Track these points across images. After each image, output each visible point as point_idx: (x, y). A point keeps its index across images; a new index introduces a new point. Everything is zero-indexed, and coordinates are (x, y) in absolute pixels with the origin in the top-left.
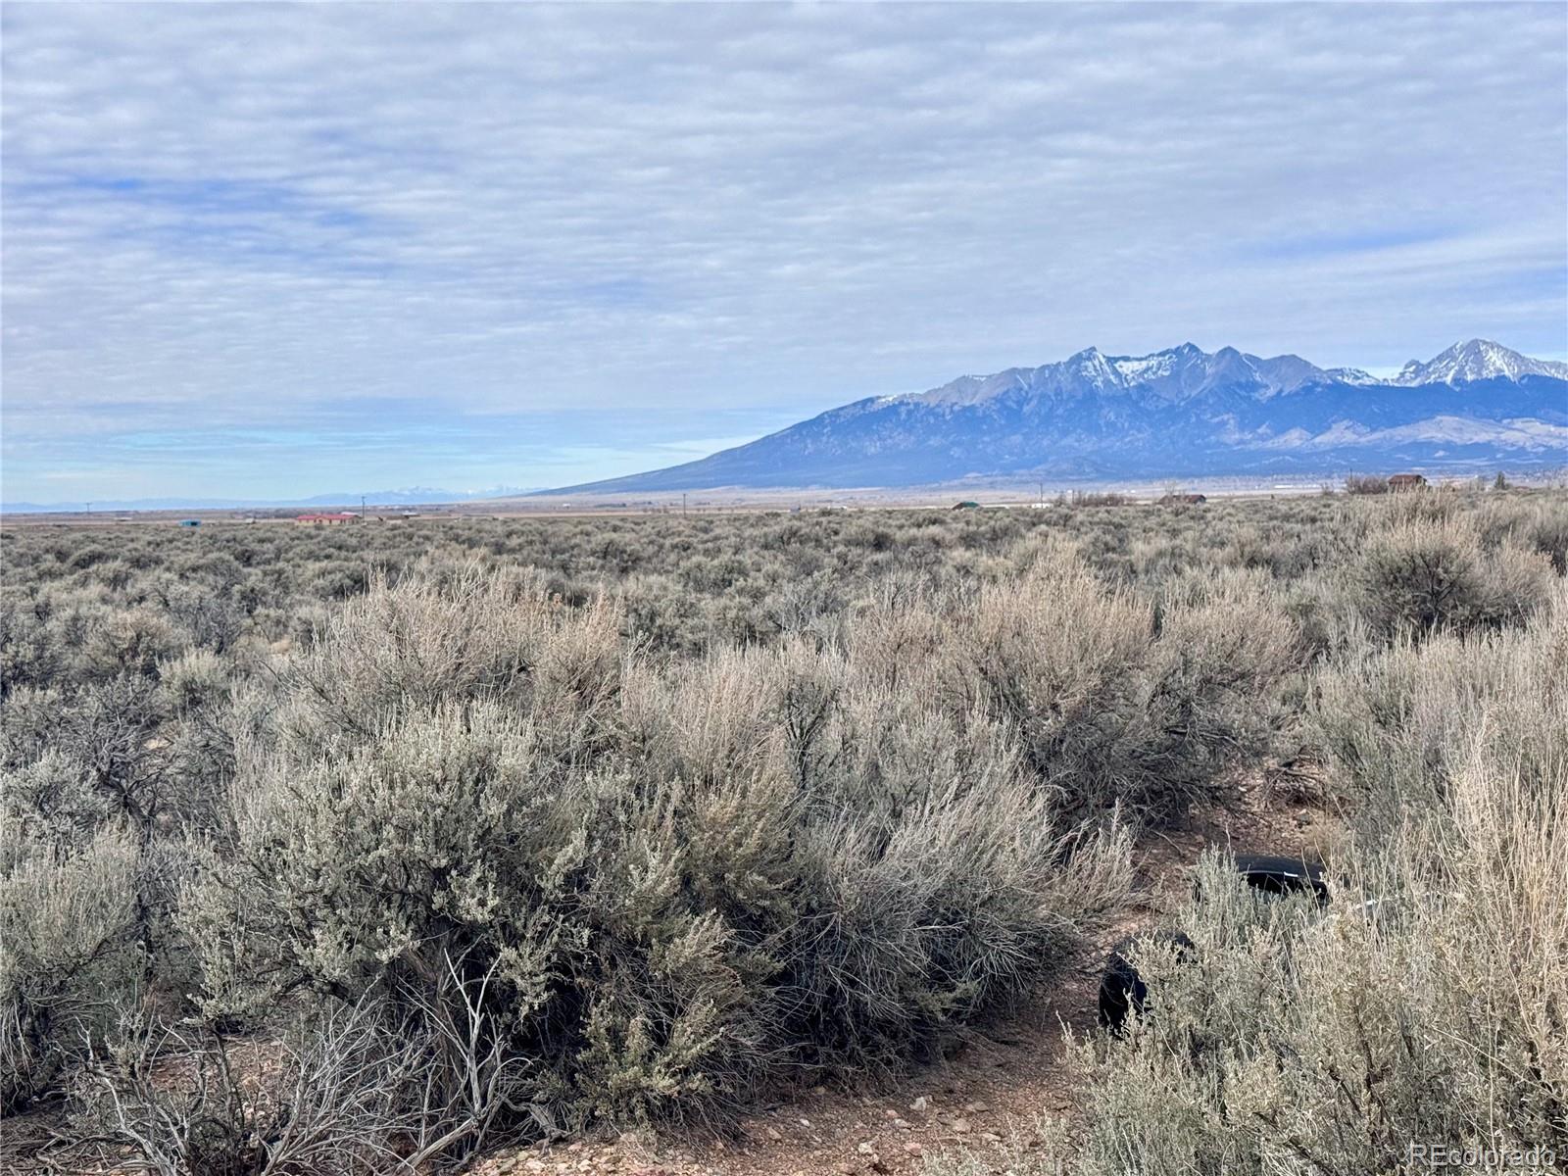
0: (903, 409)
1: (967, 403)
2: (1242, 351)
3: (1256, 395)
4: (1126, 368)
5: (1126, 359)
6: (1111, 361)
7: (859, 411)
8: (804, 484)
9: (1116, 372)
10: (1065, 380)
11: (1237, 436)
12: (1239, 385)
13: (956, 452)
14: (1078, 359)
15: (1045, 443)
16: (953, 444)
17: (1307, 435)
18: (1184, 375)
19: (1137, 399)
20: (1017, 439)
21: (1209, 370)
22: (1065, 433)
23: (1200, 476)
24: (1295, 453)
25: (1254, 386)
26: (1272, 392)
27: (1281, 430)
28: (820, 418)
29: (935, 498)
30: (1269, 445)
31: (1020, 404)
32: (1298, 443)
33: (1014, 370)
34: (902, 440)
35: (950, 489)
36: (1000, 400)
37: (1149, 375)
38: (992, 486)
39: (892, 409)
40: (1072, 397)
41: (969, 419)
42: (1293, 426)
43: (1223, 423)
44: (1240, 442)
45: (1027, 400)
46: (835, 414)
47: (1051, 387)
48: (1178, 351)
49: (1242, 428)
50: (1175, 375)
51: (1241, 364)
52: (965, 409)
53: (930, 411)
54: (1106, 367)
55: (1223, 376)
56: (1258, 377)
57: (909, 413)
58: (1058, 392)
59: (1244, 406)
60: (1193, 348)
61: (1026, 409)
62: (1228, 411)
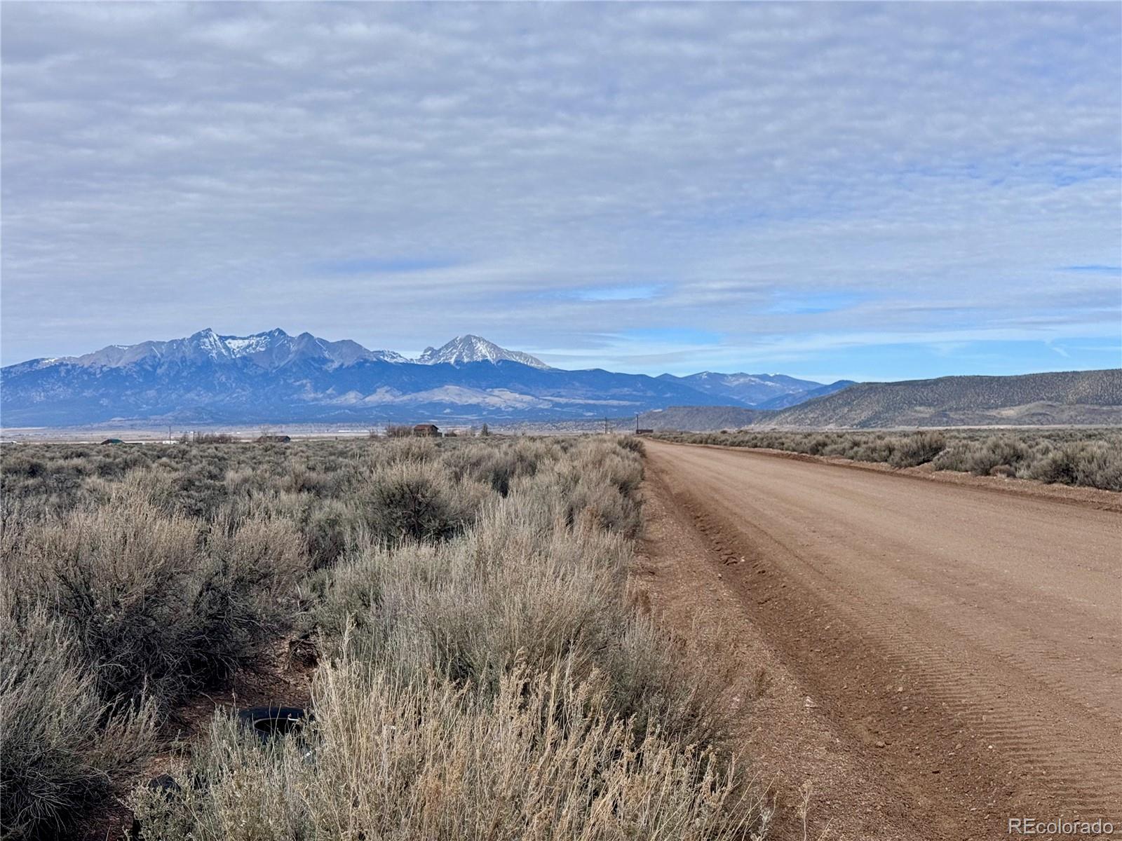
1: (114, 366)
2: (316, 336)
3: (325, 367)
4: (234, 344)
5: (234, 338)
6: (222, 339)
7: (27, 369)
9: (228, 349)
10: (189, 352)
11: (312, 395)
12: (313, 359)
13: (104, 402)
14: (198, 337)
15: (174, 396)
16: (102, 395)
17: (360, 396)
18: (275, 351)
19: (242, 366)
20: (152, 393)
21: (293, 348)
22: (188, 390)
23: (286, 422)
24: (351, 408)
25: (325, 361)
26: (336, 365)
27: (343, 392)
29: (88, 435)
30: (334, 402)
31: (154, 367)
32: (354, 401)
33: (150, 343)
34: (61, 392)
35: (99, 429)
36: (140, 364)
37: (250, 350)
38: (132, 427)
39: (54, 369)
40: (193, 363)
41: (114, 377)
42: (351, 389)
43: (303, 386)
44: (315, 399)
45: (160, 365)
47: (178, 356)
48: (270, 334)
49: (316, 390)
50: (269, 351)
51: (315, 345)
52: (111, 370)
53: (85, 371)
54: (218, 343)
55: (303, 353)
56: (326, 354)
57: (68, 371)
58: (183, 360)
59: (317, 374)
60: (281, 332)
61: (159, 371)
62: (306, 377)
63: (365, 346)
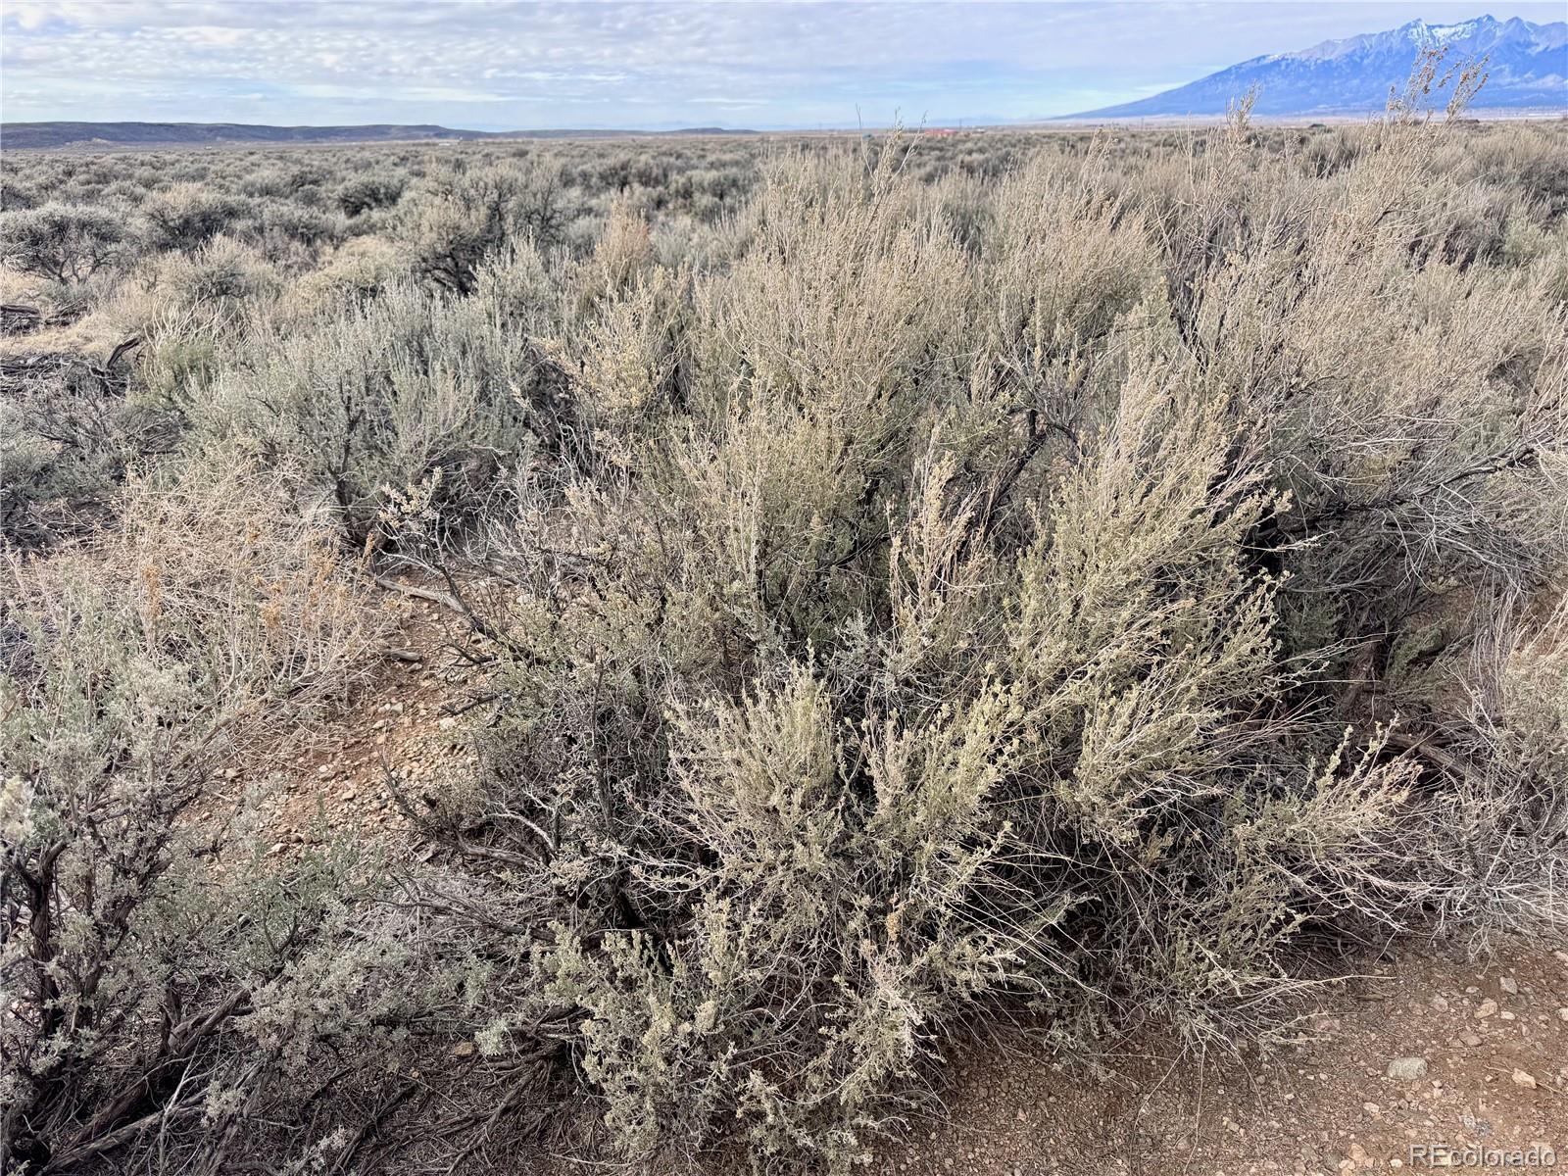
0: (1284, 63)
1: (1327, 58)
2: (1525, 20)
3: (1529, 51)
4: (1439, 33)
5: (1441, 26)
6: (1430, 28)
7: (1255, 64)
8: (1213, 112)
9: (1433, 37)
10: (1396, 42)
11: (1509, 80)
12: (1518, 44)
13: (1314, 91)
14: (1408, 27)
15: (1375, 84)
16: (1314, 85)
17: (1559, 78)
18: (1480, 37)
19: (1443, 55)
20: (1356, 82)
21: (1499, 34)
22: (1389, 78)
23: (1476, 107)
24: (1548, 92)
25: (1529, 45)
26: (1540, 48)
27: (1542, 75)
28: (1230, 69)
29: (1296, 120)
30: (1531, 86)
31: (1362, 59)
32: (1551, 84)
33: (1362, 36)
34: (1280, 83)
35: (1306, 115)
36: (1349, 56)
37: (1456, 38)
38: (1334, 113)
39: (1277, 63)
40: (1398, 52)
41: (1327, 69)
42: (1551, 72)
43: (1501, 71)
44: (1510, 84)
45: (1367, 56)
46: (1238, 67)
47: (1386, 46)
48: (1478, 21)
49: (1514, 73)
50: (1474, 38)
51: (1523, 29)
52: (1324, 62)
53: (1302, 64)
54: (1426, 33)
55: (1509, 38)
56: (1533, 38)
57: (1288, 65)
58: (1390, 50)
59: (1519, 58)
60: (1490, 18)
61: (1366, 61)
62: (1506, 62)
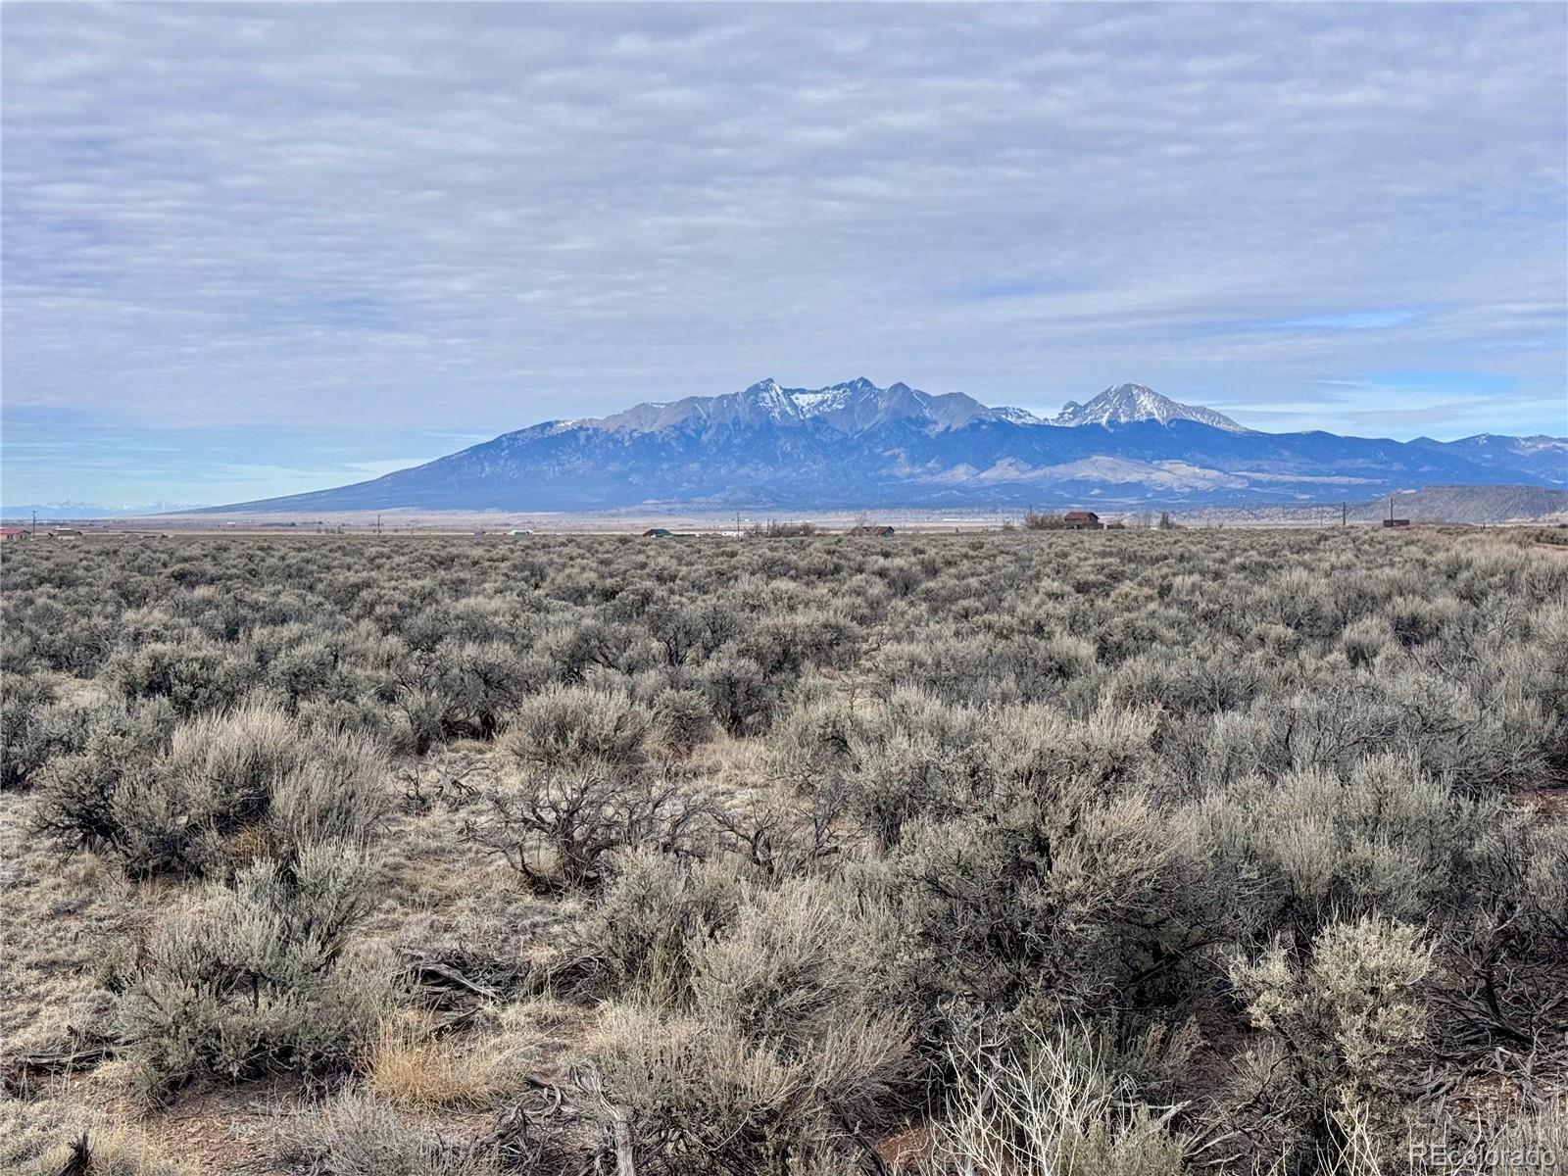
0: (582, 434)
1: (646, 431)
2: (913, 389)
3: (925, 431)
4: (802, 400)
5: (802, 391)
6: (788, 392)
7: (537, 435)
8: (481, 507)
9: (794, 406)
10: (743, 411)
11: (908, 470)
12: (909, 419)
13: (634, 478)
14: (755, 390)
15: (723, 471)
16: (632, 470)
17: (976, 472)
18: (858, 409)
19: (813, 431)
20: (695, 466)
21: (882, 405)
22: (742, 463)
23: (873, 507)
24: (962, 488)
25: (925, 422)
26: (940, 428)
27: (949, 465)
28: (498, 441)
29: (613, 523)
30: (937, 479)
31: (698, 432)
32: (964, 478)
33: (693, 399)
34: (579, 464)
35: (628, 514)
36: (679, 428)
37: (824, 408)
38: (670, 513)
39: (571, 434)
40: (749, 426)
41: (648, 447)
42: (960, 461)
43: (895, 457)
44: (911, 476)
45: (706, 429)
46: (513, 437)
47: (730, 416)
48: (852, 385)
49: (912, 462)
50: (849, 410)
51: (912, 400)
52: (644, 436)
53: (610, 437)
54: (782, 398)
55: (895, 411)
56: (927, 413)
57: (588, 438)
58: (736, 423)
59: (915, 440)
60: (866, 383)
61: (704, 437)
62: (899, 445)
63: (980, 400)
